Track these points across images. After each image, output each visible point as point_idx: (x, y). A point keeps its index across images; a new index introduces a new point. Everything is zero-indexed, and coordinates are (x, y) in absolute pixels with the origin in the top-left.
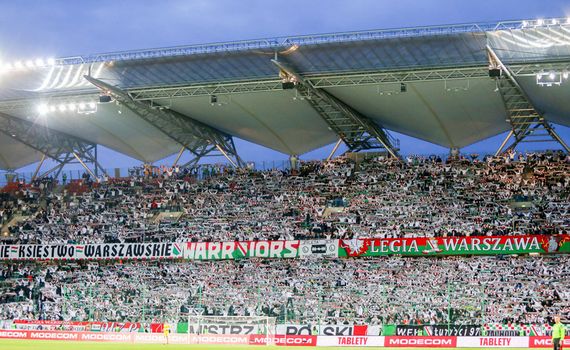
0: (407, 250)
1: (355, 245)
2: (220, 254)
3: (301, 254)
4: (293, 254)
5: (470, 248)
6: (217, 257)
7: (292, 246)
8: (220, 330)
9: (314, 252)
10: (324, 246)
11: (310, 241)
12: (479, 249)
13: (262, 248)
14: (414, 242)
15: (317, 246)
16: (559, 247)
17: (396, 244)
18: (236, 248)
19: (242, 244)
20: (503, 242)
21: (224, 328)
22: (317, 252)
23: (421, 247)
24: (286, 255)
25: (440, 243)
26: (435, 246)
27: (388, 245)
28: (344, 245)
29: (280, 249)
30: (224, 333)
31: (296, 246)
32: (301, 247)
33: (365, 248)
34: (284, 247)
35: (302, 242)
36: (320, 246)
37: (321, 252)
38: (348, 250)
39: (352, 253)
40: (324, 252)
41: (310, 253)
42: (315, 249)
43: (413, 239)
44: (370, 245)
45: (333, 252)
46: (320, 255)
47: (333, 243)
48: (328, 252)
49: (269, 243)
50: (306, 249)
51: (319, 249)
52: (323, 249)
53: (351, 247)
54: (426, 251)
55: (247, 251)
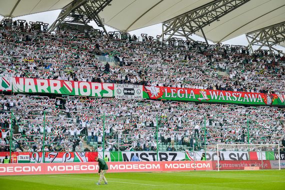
0: (188, 97)
1: (154, 91)
2: (49, 89)
3: (116, 95)
4: (110, 94)
5: (225, 98)
7: (109, 87)
8: (150, 158)
9: (125, 94)
10: (133, 89)
11: (122, 85)
12: (231, 100)
13: (85, 87)
14: (192, 91)
15: (128, 90)
16: (272, 102)
17: (181, 92)
20: (243, 96)
21: (153, 155)
22: (128, 94)
23: (197, 95)
24: (105, 95)
25: (208, 94)
26: (205, 95)
27: (176, 92)
28: (147, 90)
29: (100, 89)
30: (154, 160)
31: (112, 88)
32: (116, 89)
33: (161, 93)
34: (103, 89)
35: (115, 85)
36: (130, 90)
37: (130, 94)
38: (149, 94)
39: (152, 96)
40: (133, 94)
41: (122, 94)
42: (126, 91)
43: (191, 89)
44: (165, 92)
45: (140, 95)
46: (129, 96)
47: (138, 88)
48: (136, 95)
49: (90, 83)
50: (120, 91)
51: (129, 92)
52: (132, 92)
53: (152, 92)
54: (200, 99)
55: (72, 89)
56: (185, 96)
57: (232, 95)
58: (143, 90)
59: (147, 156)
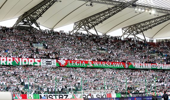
1: (63, 62)
2: (6, 63)
3: (42, 65)
4: (38, 64)
5: (102, 66)
6: (5, 64)
7: (38, 61)
9: (47, 64)
10: (51, 62)
11: (45, 59)
12: (105, 66)
13: (25, 61)
14: (84, 62)
15: (48, 62)
17: (77, 63)
18: (13, 60)
19: (16, 59)
20: (112, 64)
22: (48, 64)
23: (86, 64)
24: (35, 65)
25: (93, 63)
26: (91, 64)
27: (75, 63)
28: (58, 62)
31: (40, 61)
32: (41, 61)
33: (66, 64)
34: (34, 61)
35: (41, 60)
36: (49, 62)
37: (49, 64)
38: (60, 64)
39: (62, 65)
40: (51, 64)
41: (45, 64)
42: (47, 63)
44: (68, 63)
45: (54, 65)
46: (49, 65)
47: (54, 61)
48: (52, 64)
49: (28, 59)
50: (44, 63)
51: (49, 63)
52: (50, 63)
53: (61, 63)
54: (88, 66)
55: (18, 62)
56: (80, 64)
57: (106, 64)
58: (57, 62)
59: (52, 96)
